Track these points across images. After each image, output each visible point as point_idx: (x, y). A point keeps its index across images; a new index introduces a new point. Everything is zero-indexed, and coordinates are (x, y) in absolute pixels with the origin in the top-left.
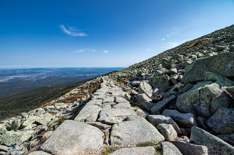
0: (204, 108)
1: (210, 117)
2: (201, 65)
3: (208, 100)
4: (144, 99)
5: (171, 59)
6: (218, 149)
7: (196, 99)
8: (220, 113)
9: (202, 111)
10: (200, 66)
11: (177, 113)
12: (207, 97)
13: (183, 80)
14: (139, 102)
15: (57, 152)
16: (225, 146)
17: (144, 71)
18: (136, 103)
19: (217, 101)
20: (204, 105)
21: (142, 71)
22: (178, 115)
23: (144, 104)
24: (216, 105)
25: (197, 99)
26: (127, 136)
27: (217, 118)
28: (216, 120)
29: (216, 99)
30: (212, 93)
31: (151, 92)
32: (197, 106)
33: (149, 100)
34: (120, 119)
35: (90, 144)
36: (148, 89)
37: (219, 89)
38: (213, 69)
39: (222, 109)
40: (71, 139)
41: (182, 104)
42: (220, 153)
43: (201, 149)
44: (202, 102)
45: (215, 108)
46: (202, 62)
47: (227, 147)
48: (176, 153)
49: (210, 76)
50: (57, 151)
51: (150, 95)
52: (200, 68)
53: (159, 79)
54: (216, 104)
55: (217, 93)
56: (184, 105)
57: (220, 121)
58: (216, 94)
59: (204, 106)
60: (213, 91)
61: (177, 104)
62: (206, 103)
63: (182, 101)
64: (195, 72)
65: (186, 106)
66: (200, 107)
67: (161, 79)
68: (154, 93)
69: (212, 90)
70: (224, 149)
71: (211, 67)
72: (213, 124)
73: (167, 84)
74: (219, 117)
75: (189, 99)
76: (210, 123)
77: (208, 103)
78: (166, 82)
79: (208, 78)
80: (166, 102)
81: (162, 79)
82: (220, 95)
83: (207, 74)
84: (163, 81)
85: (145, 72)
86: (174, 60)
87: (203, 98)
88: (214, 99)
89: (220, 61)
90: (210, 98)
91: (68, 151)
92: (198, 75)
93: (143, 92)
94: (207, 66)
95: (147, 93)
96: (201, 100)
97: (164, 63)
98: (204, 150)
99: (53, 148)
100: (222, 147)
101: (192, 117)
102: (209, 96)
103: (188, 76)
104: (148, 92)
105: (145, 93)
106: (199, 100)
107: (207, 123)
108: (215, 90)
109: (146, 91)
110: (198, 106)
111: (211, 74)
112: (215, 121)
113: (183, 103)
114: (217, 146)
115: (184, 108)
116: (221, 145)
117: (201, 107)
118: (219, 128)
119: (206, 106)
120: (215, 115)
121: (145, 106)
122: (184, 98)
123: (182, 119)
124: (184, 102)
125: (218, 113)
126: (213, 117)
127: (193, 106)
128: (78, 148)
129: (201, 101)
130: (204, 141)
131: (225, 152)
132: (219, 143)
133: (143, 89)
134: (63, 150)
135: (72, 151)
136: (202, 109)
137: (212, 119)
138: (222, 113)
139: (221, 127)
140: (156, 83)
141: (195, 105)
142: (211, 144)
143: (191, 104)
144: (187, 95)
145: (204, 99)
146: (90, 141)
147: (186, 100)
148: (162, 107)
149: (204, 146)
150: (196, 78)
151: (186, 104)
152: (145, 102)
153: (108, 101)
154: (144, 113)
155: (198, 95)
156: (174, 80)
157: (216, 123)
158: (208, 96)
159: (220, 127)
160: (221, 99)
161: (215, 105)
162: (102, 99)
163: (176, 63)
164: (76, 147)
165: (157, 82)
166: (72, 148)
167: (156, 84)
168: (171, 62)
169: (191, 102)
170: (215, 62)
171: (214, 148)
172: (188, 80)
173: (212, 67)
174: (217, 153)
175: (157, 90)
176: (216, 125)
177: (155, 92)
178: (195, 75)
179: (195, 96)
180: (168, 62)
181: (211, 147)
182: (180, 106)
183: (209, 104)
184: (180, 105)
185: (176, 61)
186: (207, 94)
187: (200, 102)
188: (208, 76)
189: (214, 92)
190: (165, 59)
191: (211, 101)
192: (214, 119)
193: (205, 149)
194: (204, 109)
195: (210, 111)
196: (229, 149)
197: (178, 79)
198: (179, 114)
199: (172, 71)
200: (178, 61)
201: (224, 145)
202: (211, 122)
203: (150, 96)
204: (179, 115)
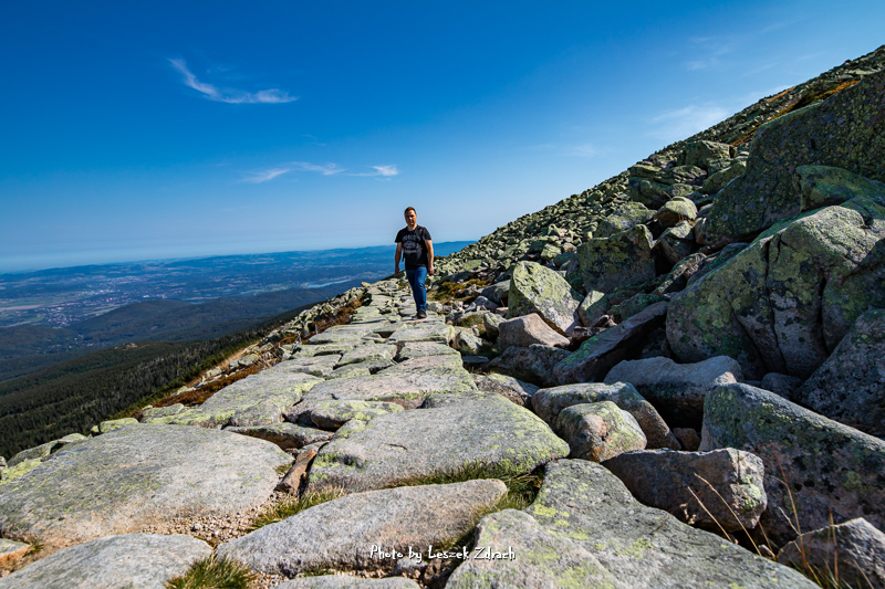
0: (793, 332)
1: (817, 366)
2: (787, 147)
3: (807, 285)
4: (530, 336)
5: (674, 164)
6: (819, 465)
7: (751, 292)
8: (864, 337)
9: (785, 349)
10: (783, 153)
11: (666, 366)
12: (802, 272)
13: (710, 232)
14: (507, 355)
15: (28, 526)
16: (850, 445)
17: (554, 238)
18: (497, 360)
19: (852, 285)
20: (791, 315)
21: (545, 238)
22: (666, 372)
23: (531, 357)
24: (847, 307)
25: (755, 289)
26: (389, 454)
27: (850, 364)
28: (847, 374)
29: (845, 278)
30: (824, 251)
31: (570, 306)
32: (758, 326)
33: (551, 339)
34: (391, 406)
35: (205, 494)
36: (555, 297)
37: (860, 230)
38: (843, 157)
39: (872, 315)
40: (117, 479)
41: (692, 327)
42: (826, 482)
43: (726, 466)
44: (780, 302)
45: (839, 320)
46: (792, 132)
47: (862, 449)
48: (605, 494)
49: (824, 182)
50: (32, 522)
51: (566, 322)
52: (782, 161)
53: (609, 250)
54: (846, 302)
55: (849, 249)
56: (700, 332)
57: (865, 372)
58: (846, 252)
59: (789, 322)
60: (827, 242)
61: (668, 328)
62: (800, 304)
63: (690, 313)
64: (762, 185)
65: (709, 335)
66: (773, 328)
67: (617, 249)
68: (585, 313)
69: (825, 234)
70: (849, 460)
71: (834, 148)
72: (829, 395)
73: (644, 267)
74: (861, 357)
75: (723, 295)
76: (818, 392)
77: (810, 304)
78: (639, 258)
79: (812, 197)
80: (623, 330)
81: (621, 249)
82: (864, 255)
83: (810, 177)
84: (626, 256)
85: (559, 242)
86: (688, 170)
87: (782, 283)
88: (834, 276)
89: (871, 111)
90: (815, 278)
91: (88, 524)
92: (775, 198)
93: (530, 308)
94: (813, 146)
95: (547, 311)
96: (776, 291)
97: (639, 188)
98: (743, 468)
99: (12, 516)
100: (835, 454)
101: (731, 371)
102: (812, 266)
103: (730, 209)
104: (552, 310)
105: (539, 313)
106: (768, 292)
107: (807, 397)
108: (842, 237)
109: (544, 304)
110: (766, 323)
111: (830, 172)
112: (839, 378)
113: (694, 321)
114: (811, 450)
115: (699, 345)
116: (834, 442)
117: (780, 328)
118: (859, 408)
119: (798, 320)
120: (840, 352)
121: (533, 366)
122: (698, 294)
123: (684, 385)
124: (700, 314)
125: (853, 340)
126: (833, 363)
127: (743, 327)
128: (141, 509)
129: (774, 296)
130: (748, 436)
131: (850, 474)
132: (823, 435)
133: (528, 295)
134: (60, 519)
135: (108, 525)
136: (783, 334)
137: (828, 371)
138: (873, 333)
139: (868, 402)
140: (596, 268)
141: (751, 321)
142: (781, 443)
143: (731, 321)
144: (710, 280)
145: (786, 284)
146: (208, 484)
147: (706, 304)
148: (603, 355)
149: (742, 453)
150: (768, 211)
151: (709, 322)
152: (535, 348)
153: (361, 357)
154: (520, 389)
155: (761, 271)
156: (671, 245)
157: (843, 389)
158: (804, 265)
159: (861, 401)
160: (871, 278)
161: (838, 304)
162: (338, 352)
163: (698, 181)
164: (129, 508)
165: (599, 263)
166: (111, 513)
167: (597, 275)
168: (671, 181)
169: (733, 310)
170: (850, 120)
171: (798, 461)
172: (731, 227)
173: (839, 149)
174: (810, 484)
175: (596, 296)
176: (843, 397)
177: (585, 307)
178: (761, 199)
179: (747, 275)
180: (658, 181)
181: (781, 458)
182: (682, 340)
183: (814, 306)
184: (680, 334)
185: (697, 172)
186: (799, 257)
187: (772, 304)
188: (814, 185)
189: (834, 243)
190: (645, 167)
191: (821, 293)
192: (833, 369)
193: (748, 464)
194: (791, 335)
195: (822, 340)
196: (871, 456)
197: (695, 239)
198: (673, 369)
199: (668, 210)
200: (703, 173)
201: (846, 440)
202: (822, 385)
203: (564, 328)
204: (673, 374)
